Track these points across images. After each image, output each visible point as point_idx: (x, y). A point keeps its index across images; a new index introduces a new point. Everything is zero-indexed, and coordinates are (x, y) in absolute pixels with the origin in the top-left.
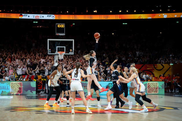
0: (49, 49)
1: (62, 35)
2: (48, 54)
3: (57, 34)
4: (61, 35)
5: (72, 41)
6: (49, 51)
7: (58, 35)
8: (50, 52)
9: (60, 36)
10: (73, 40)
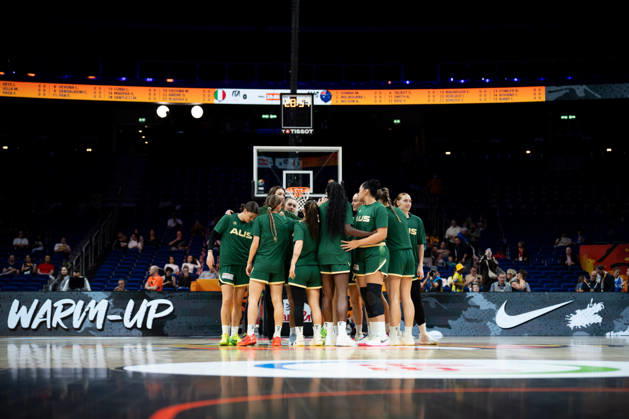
0: (259, 179)
1: (303, 132)
2: (256, 195)
3: (286, 130)
4: (298, 132)
5: (336, 153)
6: (259, 186)
7: (288, 131)
8: (262, 189)
9: (295, 135)
10: (340, 149)
